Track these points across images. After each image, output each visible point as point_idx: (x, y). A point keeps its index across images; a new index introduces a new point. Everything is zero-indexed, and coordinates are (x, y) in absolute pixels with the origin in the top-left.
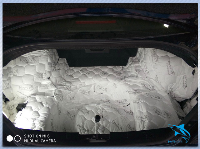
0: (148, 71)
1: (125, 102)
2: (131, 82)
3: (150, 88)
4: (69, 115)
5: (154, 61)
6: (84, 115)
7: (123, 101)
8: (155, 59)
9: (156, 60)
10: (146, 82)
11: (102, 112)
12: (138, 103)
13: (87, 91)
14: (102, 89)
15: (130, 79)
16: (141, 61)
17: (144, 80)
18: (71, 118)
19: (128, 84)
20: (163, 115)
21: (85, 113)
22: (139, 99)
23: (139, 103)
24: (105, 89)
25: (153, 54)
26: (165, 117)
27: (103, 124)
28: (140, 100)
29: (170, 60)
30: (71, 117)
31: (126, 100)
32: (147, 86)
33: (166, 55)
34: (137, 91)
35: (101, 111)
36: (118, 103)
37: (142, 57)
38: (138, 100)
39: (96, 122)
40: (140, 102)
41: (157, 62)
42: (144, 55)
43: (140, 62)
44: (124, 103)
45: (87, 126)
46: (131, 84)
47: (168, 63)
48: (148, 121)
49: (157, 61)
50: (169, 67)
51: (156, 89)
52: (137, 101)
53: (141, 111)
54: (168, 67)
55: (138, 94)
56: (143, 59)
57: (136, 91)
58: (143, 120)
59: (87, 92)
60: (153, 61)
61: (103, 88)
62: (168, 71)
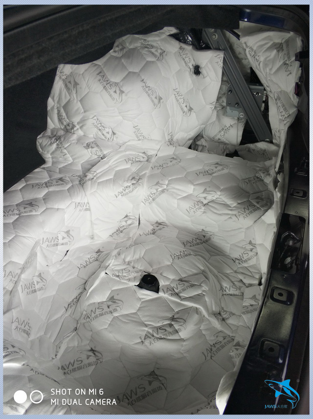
0: (111, 132)
1: (129, 222)
2: (105, 173)
3: (143, 158)
4: (76, 366)
5: (116, 96)
6: (116, 314)
7: (124, 223)
8: (115, 92)
9: (118, 92)
10: (127, 153)
11: (134, 268)
12: (163, 191)
13: (36, 279)
14: (61, 241)
15: (99, 170)
16: (78, 123)
17: (121, 152)
18: (90, 365)
19: (107, 180)
20: (215, 170)
21: (111, 309)
22: (158, 183)
23: (165, 190)
24: (65, 235)
25: (105, 83)
26: (223, 169)
27: (169, 279)
28: (161, 182)
29: (143, 78)
30: (86, 362)
31: (127, 216)
32: (137, 160)
33: (126, 73)
34: (136, 179)
35: (131, 269)
36: (122, 235)
37: (77, 110)
38: (157, 187)
39: (157, 291)
40: (165, 187)
41: (123, 95)
42: (81, 101)
43: (78, 127)
44: (130, 225)
45: (159, 317)
46: (112, 177)
47: (144, 84)
48: (219, 193)
49: (122, 92)
50: (149, 92)
51: (150, 153)
52: (157, 190)
53: (185, 195)
54: (147, 92)
55: (145, 180)
56: (85, 112)
57: (133, 178)
58: (205, 202)
59: (38, 282)
60: (113, 99)
61: (60, 238)
62: (153, 101)
